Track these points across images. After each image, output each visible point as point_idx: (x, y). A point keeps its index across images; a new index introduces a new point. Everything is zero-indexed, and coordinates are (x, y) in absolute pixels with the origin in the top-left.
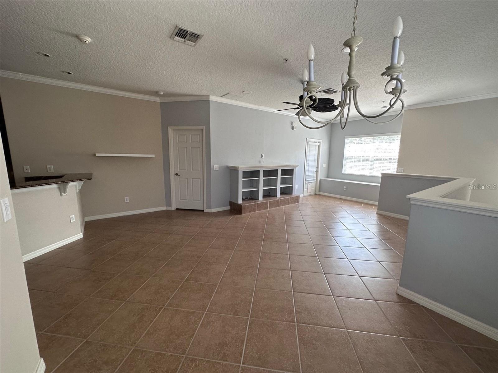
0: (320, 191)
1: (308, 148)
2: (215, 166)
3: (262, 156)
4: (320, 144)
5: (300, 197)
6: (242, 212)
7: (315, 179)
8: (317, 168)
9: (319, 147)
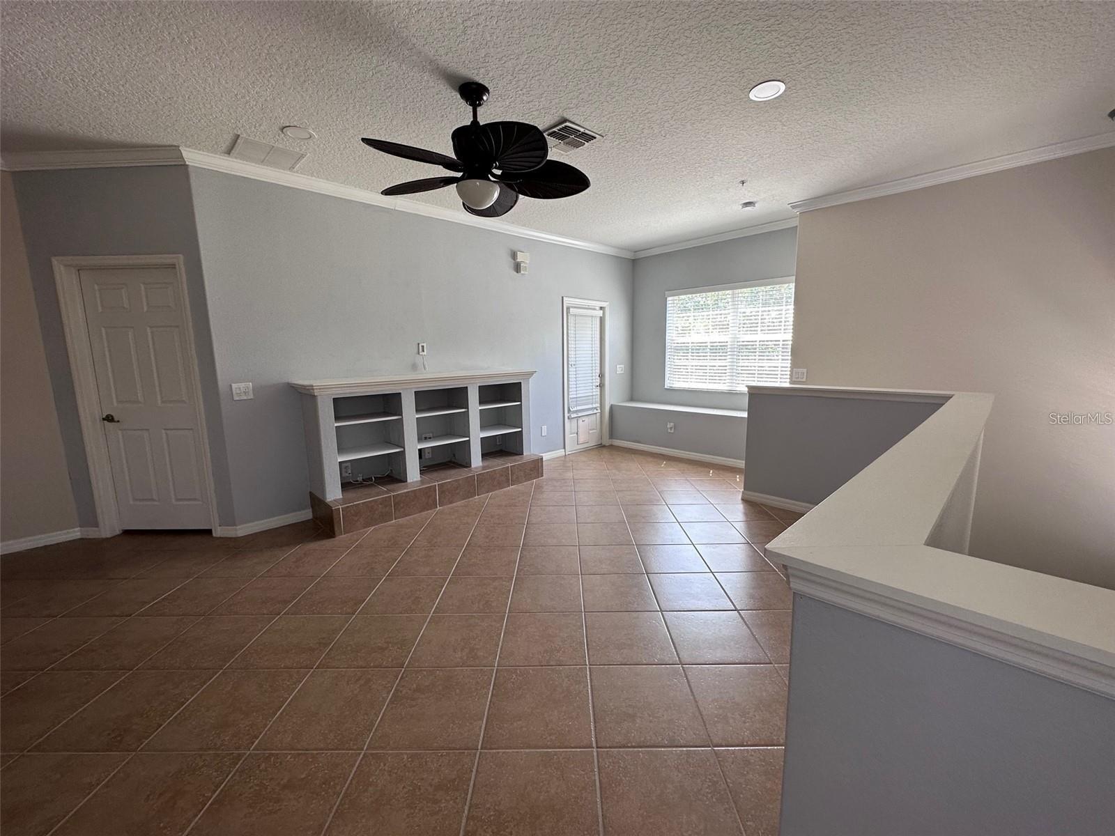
0: (612, 436)
1: (571, 325)
2: (234, 386)
3: (420, 349)
4: (604, 314)
5: (544, 459)
6: (336, 529)
7: (598, 405)
8: (602, 376)
9: (602, 320)
